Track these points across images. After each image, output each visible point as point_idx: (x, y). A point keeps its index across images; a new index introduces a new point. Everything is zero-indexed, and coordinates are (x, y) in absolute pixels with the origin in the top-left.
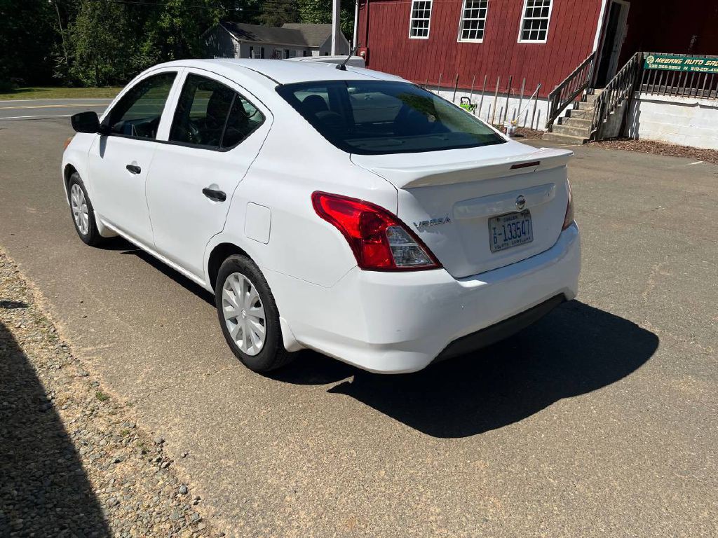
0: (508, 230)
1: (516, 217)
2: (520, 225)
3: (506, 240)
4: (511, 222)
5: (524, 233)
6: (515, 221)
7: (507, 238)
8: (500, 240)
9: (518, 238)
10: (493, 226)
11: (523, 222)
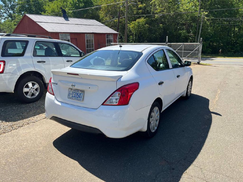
0: (74, 94)
1: (78, 91)
2: (79, 94)
3: (72, 96)
4: (76, 92)
5: (80, 97)
6: (78, 92)
7: (73, 96)
8: (71, 96)
9: (77, 98)
10: (69, 91)
11: (80, 94)
